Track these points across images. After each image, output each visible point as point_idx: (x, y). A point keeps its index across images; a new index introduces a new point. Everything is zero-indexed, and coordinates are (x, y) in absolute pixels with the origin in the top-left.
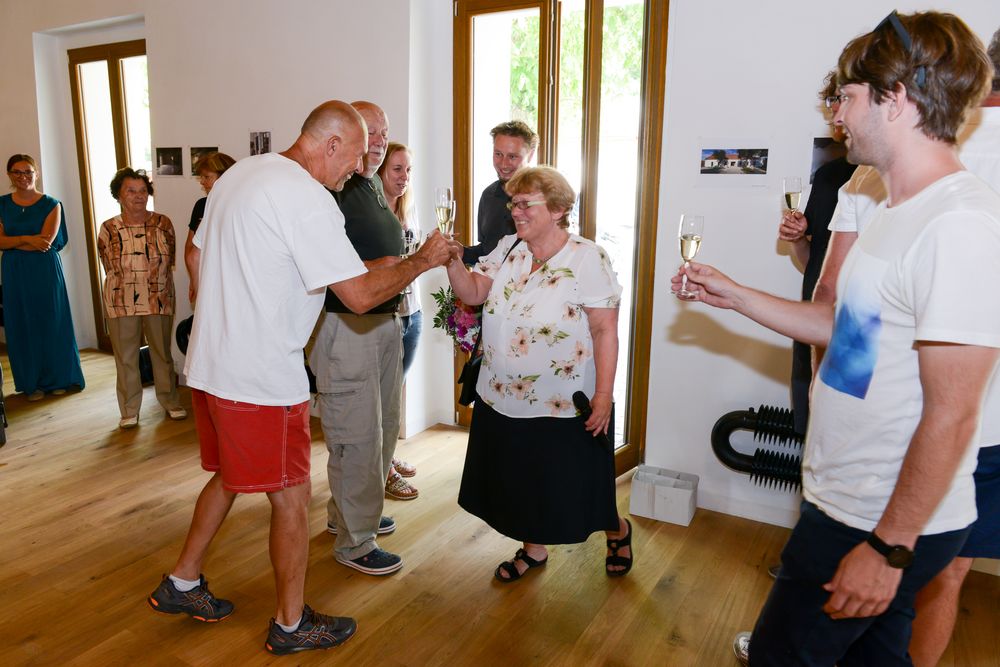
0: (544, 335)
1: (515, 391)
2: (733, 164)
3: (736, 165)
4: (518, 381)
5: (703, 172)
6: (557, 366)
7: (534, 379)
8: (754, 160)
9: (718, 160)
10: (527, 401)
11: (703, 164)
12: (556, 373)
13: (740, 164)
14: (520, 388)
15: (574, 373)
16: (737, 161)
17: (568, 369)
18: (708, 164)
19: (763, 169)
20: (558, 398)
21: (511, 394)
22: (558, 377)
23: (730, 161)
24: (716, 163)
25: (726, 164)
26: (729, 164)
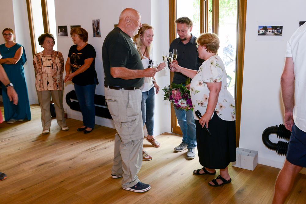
6: (198, 102)
8: (278, 30)
12: (198, 105)
13: (273, 32)
15: (204, 105)
17: (202, 104)
18: (261, 32)
24: (264, 31)
26: (269, 32)
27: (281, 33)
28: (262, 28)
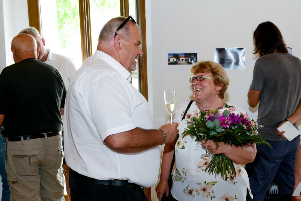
1: (202, 192)
2: (182, 60)
3: (184, 60)
4: (204, 186)
7: (213, 184)
8: (191, 58)
9: (176, 58)
10: (209, 197)
11: (169, 60)
12: (225, 180)
13: (186, 60)
14: (205, 190)
15: (235, 180)
16: (184, 59)
17: (232, 178)
18: (171, 60)
20: (227, 195)
23: (181, 59)
24: (175, 60)
25: (179, 60)
26: (181, 60)
28: (173, 55)
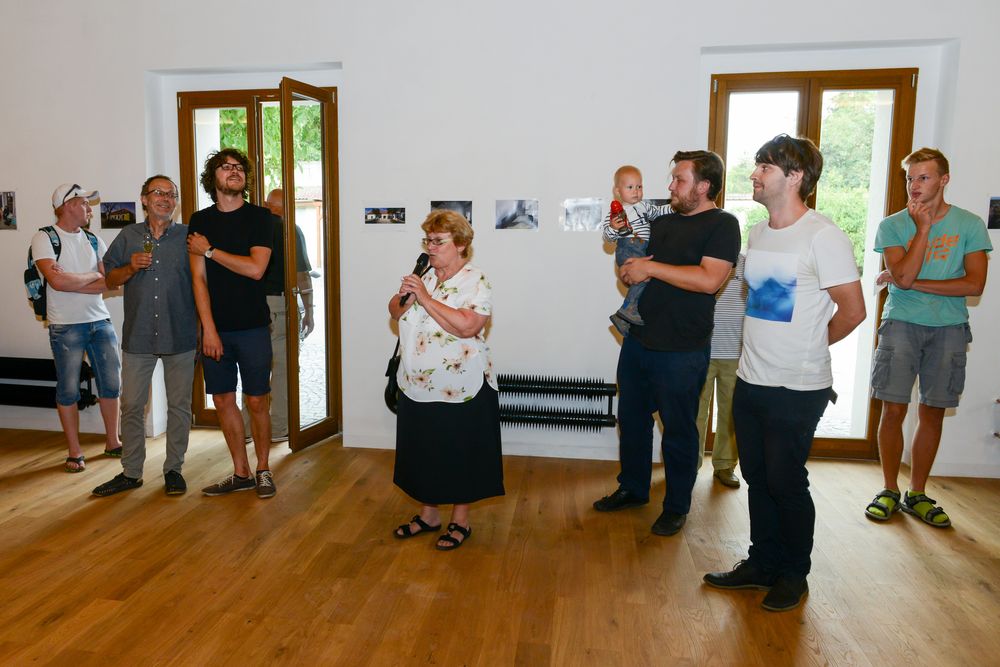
0: (437, 338)
1: (419, 382)
2: (385, 217)
3: (387, 218)
4: (420, 375)
5: (367, 222)
6: (448, 363)
7: (431, 372)
8: (397, 215)
9: (375, 215)
10: (427, 389)
11: (366, 217)
12: (448, 368)
13: (389, 217)
14: (421, 379)
15: (461, 369)
16: (387, 215)
17: (457, 366)
18: (369, 217)
19: (402, 220)
20: (449, 389)
21: (415, 384)
22: (449, 372)
23: (382, 216)
24: (374, 217)
25: (380, 217)
26: (382, 218)
27: (404, 219)
28: (371, 210)
